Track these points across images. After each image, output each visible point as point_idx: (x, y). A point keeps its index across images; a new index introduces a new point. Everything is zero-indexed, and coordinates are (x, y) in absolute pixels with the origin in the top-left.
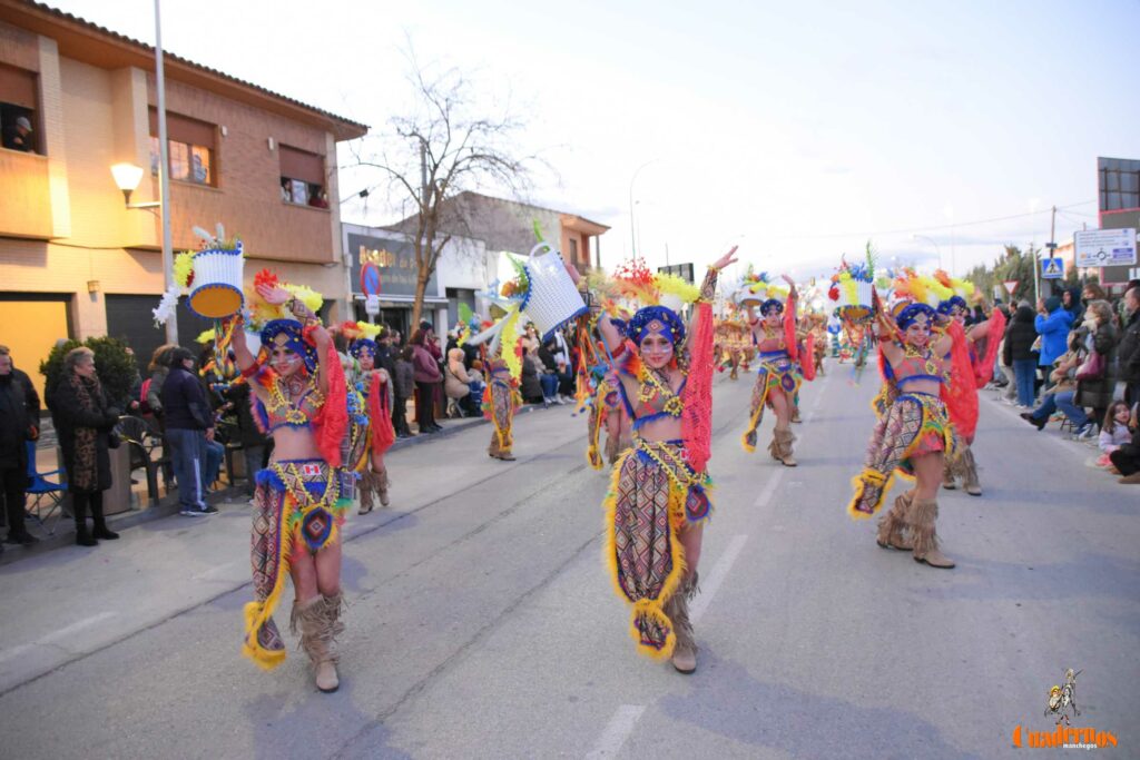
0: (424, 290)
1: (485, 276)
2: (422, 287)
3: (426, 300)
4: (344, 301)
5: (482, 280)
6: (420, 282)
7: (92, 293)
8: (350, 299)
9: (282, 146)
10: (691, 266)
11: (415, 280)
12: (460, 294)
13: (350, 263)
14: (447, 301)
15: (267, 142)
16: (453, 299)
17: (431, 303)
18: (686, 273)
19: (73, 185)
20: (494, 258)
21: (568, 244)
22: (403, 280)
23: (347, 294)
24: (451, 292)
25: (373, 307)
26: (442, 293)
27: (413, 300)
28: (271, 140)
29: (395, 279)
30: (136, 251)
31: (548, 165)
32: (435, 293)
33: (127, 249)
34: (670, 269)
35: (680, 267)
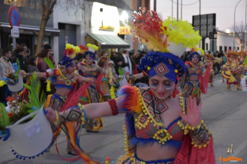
0: (45, 24)
1: (84, 17)
2: (44, 22)
3: (46, 30)
5: (81, 19)
6: (43, 19)
10: (214, 15)
11: (40, 17)
12: (67, 27)
14: (59, 31)
16: (63, 31)
17: (49, 32)
18: (210, 21)
20: (90, 5)
22: (32, 16)
24: (62, 26)
25: (15, 34)
26: (56, 26)
27: (39, 29)
29: (26, 15)
32: (52, 26)
34: (200, 17)
35: (207, 16)
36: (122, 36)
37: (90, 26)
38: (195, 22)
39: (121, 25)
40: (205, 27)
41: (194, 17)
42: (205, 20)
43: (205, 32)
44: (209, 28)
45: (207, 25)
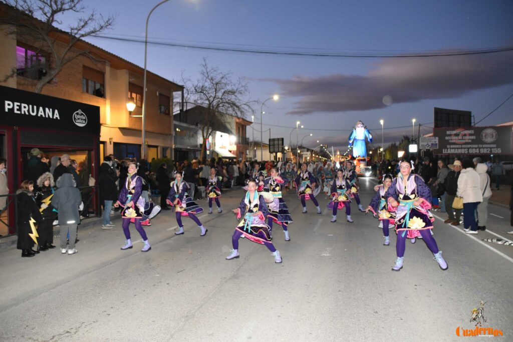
4: (171, 148)
7: (110, 142)
8: (173, 147)
9: (160, 94)
10: (283, 139)
13: (174, 135)
15: (156, 93)
18: (280, 142)
19: (112, 108)
20: (215, 133)
21: (238, 128)
23: (172, 145)
28: (158, 93)
30: (122, 129)
31: (249, 107)
33: (120, 128)
34: (274, 140)
35: (278, 139)
36: (230, 151)
37: (215, 145)
38: (271, 143)
39: (231, 145)
40: (277, 146)
41: (270, 140)
42: (277, 142)
43: (277, 149)
44: (280, 146)
45: (278, 145)
